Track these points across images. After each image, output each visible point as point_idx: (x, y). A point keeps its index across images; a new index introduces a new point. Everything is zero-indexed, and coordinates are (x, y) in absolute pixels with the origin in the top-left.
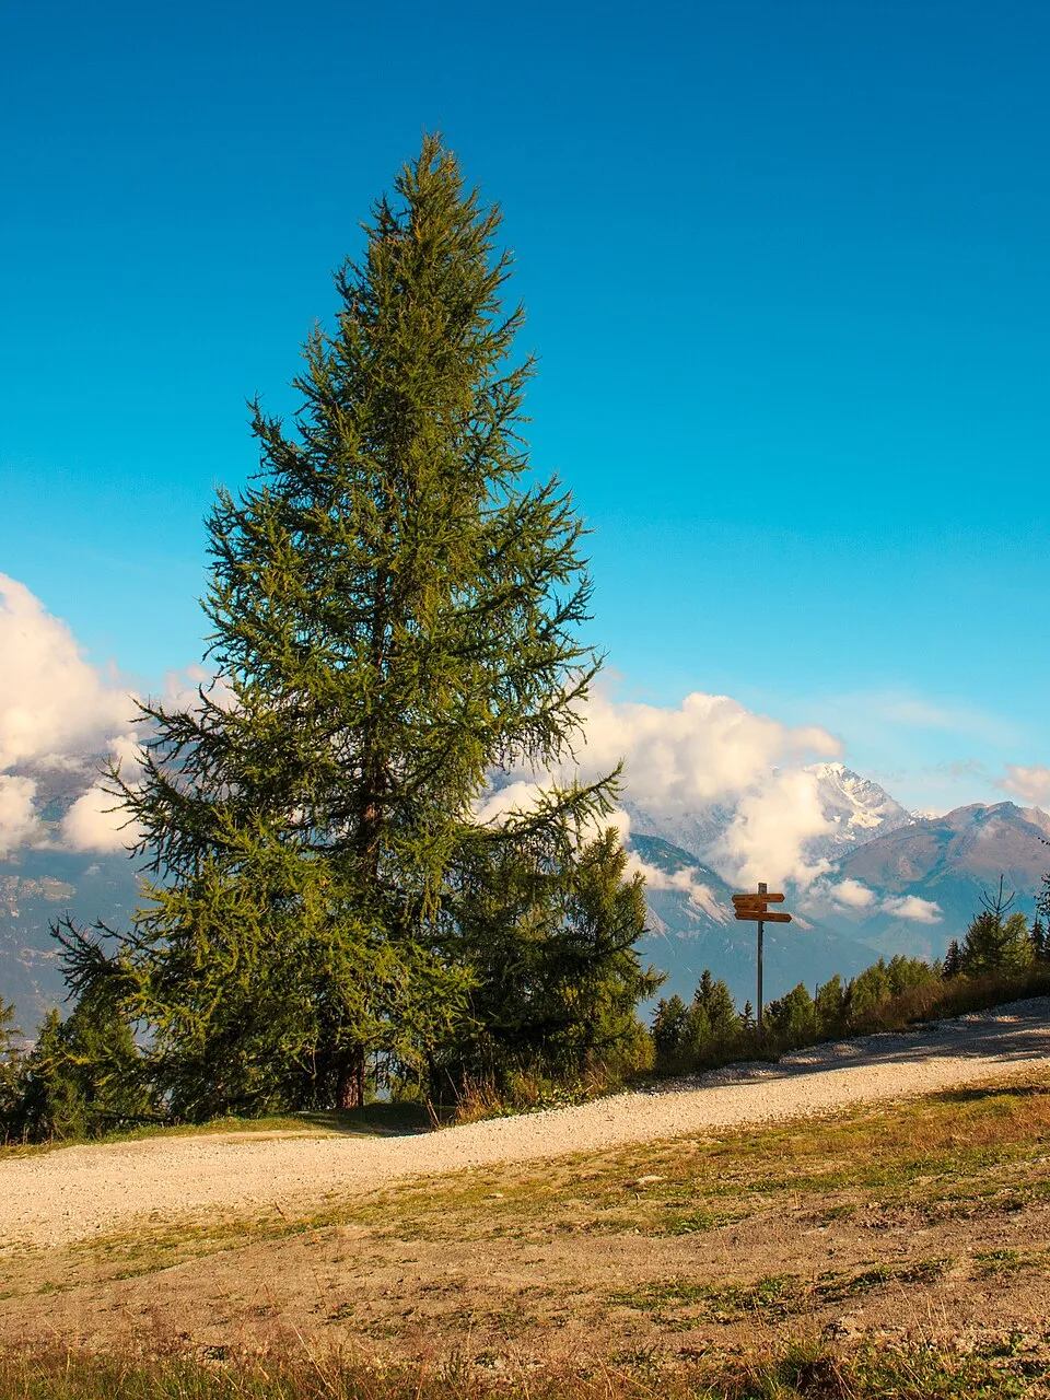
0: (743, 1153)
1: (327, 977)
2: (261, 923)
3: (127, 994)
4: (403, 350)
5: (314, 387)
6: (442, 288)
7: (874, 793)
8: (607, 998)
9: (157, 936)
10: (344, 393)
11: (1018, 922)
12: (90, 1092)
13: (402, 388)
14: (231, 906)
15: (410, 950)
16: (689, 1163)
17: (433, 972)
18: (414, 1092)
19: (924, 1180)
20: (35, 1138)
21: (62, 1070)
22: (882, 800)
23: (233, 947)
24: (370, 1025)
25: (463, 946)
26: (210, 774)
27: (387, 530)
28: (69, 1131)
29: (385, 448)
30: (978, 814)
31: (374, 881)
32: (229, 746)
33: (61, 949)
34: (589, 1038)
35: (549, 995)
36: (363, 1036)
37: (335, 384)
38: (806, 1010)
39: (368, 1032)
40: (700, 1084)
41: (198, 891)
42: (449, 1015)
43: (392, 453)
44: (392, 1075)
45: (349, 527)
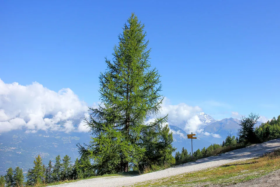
0: (191, 177)
1: (121, 151)
2: (110, 142)
3: (89, 155)
4: (130, 48)
5: (115, 55)
6: (136, 37)
7: (209, 117)
8: (167, 152)
9: (93, 145)
10: (120, 55)
11: (234, 137)
12: (84, 171)
13: (130, 54)
14: (106, 140)
15: (135, 146)
16: (182, 179)
17: (139, 149)
18: (137, 169)
19: (220, 180)
20: (75, 179)
21: (79, 168)
22: (211, 118)
23: (106, 146)
24: (129, 158)
25: (143, 145)
26: (101, 118)
27: (128, 77)
28: (80, 178)
29: (127, 64)
30: (226, 120)
31: (128, 135)
32: (104, 114)
33: (78, 148)
34: (165, 159)
35: (158, 152)
36: (128, 160)
37: (119, 54)
38: (200, 153)
39: (129, 159)
40: (183, 166)
41: (100, 138)
42: (142, 156)
43: (129, 65)
44: (133, 166)
45: (122, 77)
